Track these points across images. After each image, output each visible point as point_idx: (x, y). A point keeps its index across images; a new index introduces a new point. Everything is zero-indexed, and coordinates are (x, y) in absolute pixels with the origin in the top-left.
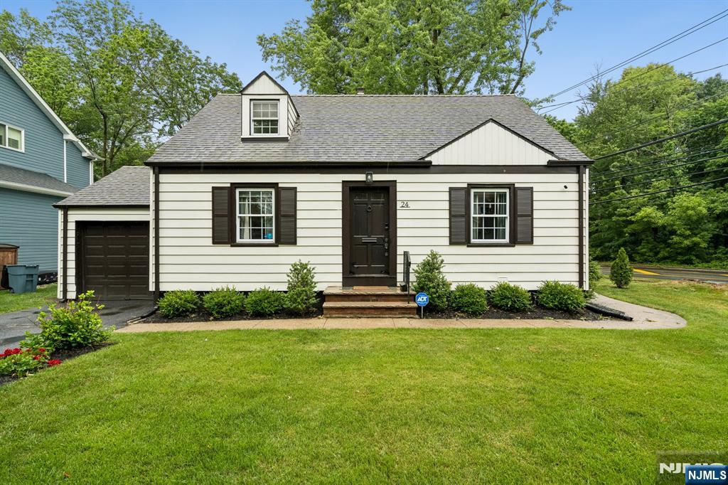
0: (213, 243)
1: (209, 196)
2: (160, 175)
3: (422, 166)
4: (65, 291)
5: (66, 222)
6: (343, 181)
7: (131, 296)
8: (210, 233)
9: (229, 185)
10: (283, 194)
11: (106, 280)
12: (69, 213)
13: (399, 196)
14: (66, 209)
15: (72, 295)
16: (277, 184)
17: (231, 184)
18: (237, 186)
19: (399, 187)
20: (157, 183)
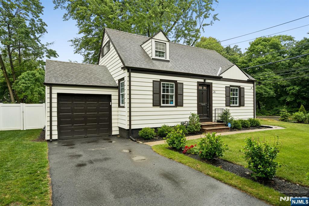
0: (153, 106)
1: (151, 85)
2: (131, 73)
3: (219, 78)
4: (51, 135)
5: (51, 93)
6: (198, 82)
7: (88, 135)
8: (151, 101)
9: (159, 80)
10: (179, 85)
11: (73, 127)
12: (53, 88)
13: (213, 89)
14: (51, 85)
15: (55, 137)
16: (177, 81)
17: (160, 80)
18: (162, 80)
19: (213, 85)
20: (130, 77)
